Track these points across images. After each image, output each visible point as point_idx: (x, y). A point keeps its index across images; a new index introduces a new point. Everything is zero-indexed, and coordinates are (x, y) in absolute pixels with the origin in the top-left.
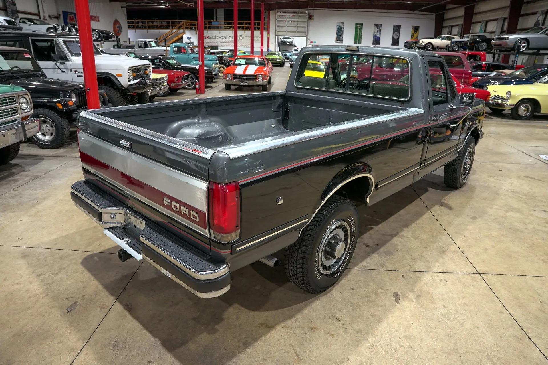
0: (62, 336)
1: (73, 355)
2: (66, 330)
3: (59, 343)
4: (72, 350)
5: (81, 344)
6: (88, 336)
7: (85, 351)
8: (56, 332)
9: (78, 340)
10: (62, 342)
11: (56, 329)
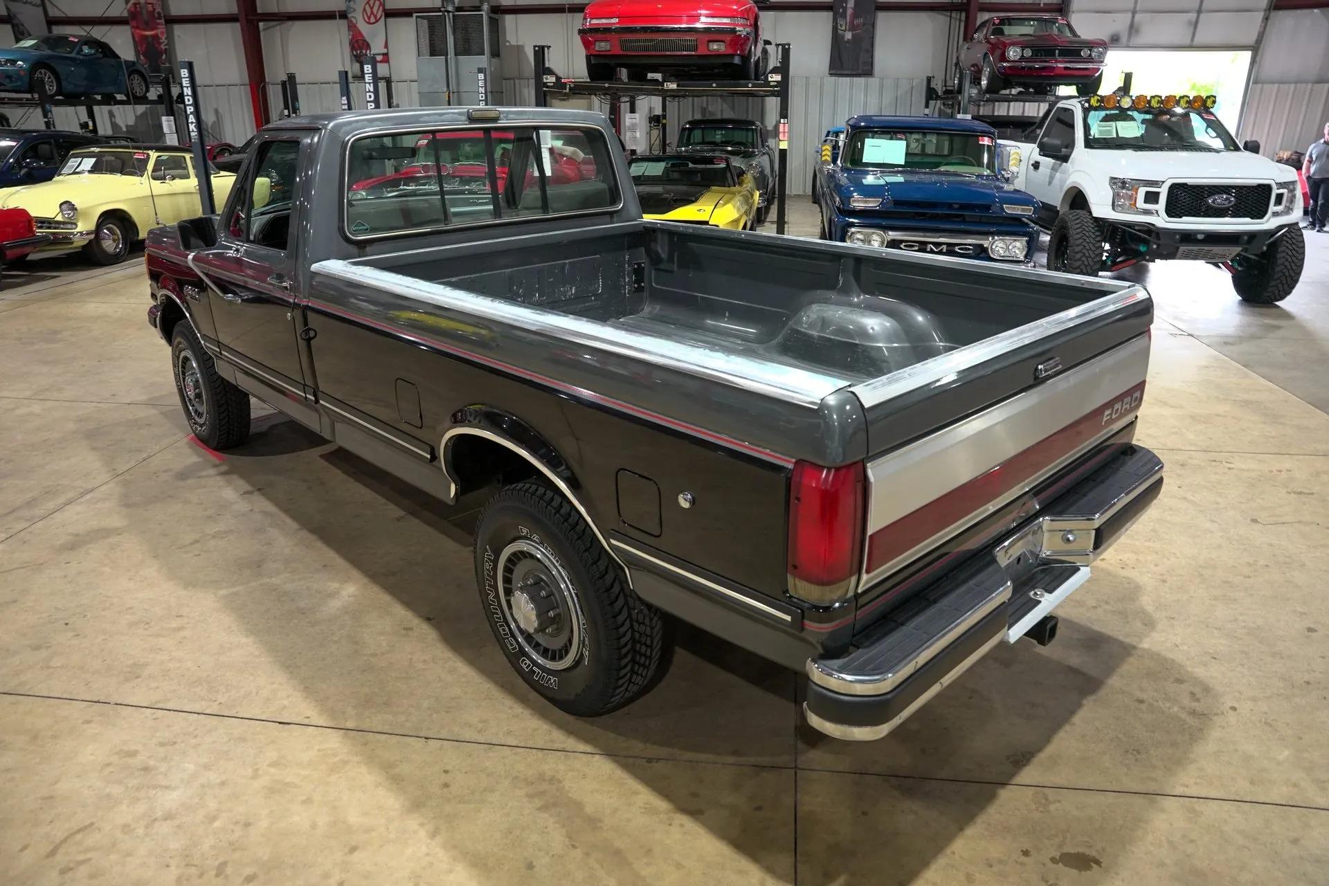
0: (1170, 843)
1: (1200, 806)
2: (1152, 844)
3: (1192, 841)
4: (1192, 810)
5: (1169, 803)
6: (1138, 800)
7: (1179, 790)
8: (1167, 861)
9: (1163, 810)
10: (1184, 836)
11: (1162, 864)
